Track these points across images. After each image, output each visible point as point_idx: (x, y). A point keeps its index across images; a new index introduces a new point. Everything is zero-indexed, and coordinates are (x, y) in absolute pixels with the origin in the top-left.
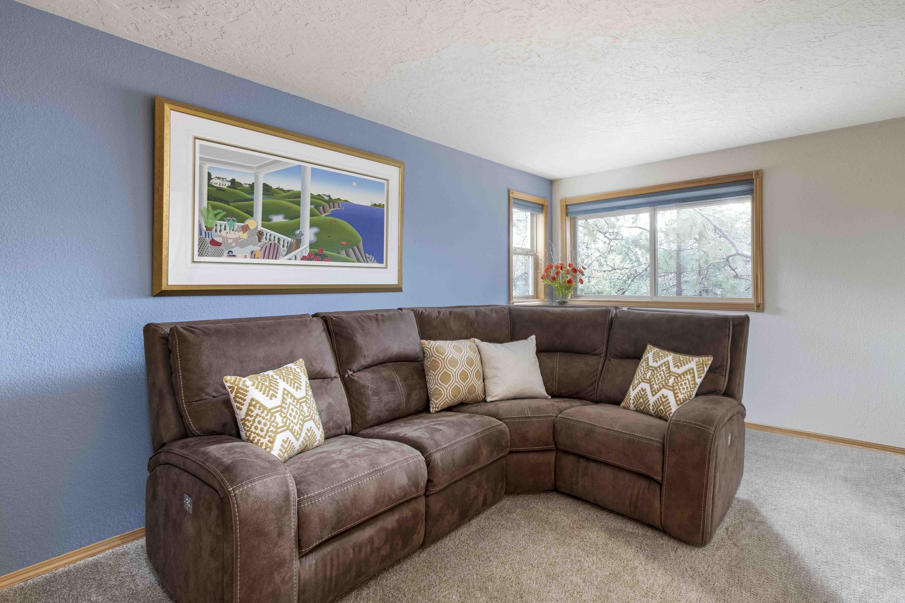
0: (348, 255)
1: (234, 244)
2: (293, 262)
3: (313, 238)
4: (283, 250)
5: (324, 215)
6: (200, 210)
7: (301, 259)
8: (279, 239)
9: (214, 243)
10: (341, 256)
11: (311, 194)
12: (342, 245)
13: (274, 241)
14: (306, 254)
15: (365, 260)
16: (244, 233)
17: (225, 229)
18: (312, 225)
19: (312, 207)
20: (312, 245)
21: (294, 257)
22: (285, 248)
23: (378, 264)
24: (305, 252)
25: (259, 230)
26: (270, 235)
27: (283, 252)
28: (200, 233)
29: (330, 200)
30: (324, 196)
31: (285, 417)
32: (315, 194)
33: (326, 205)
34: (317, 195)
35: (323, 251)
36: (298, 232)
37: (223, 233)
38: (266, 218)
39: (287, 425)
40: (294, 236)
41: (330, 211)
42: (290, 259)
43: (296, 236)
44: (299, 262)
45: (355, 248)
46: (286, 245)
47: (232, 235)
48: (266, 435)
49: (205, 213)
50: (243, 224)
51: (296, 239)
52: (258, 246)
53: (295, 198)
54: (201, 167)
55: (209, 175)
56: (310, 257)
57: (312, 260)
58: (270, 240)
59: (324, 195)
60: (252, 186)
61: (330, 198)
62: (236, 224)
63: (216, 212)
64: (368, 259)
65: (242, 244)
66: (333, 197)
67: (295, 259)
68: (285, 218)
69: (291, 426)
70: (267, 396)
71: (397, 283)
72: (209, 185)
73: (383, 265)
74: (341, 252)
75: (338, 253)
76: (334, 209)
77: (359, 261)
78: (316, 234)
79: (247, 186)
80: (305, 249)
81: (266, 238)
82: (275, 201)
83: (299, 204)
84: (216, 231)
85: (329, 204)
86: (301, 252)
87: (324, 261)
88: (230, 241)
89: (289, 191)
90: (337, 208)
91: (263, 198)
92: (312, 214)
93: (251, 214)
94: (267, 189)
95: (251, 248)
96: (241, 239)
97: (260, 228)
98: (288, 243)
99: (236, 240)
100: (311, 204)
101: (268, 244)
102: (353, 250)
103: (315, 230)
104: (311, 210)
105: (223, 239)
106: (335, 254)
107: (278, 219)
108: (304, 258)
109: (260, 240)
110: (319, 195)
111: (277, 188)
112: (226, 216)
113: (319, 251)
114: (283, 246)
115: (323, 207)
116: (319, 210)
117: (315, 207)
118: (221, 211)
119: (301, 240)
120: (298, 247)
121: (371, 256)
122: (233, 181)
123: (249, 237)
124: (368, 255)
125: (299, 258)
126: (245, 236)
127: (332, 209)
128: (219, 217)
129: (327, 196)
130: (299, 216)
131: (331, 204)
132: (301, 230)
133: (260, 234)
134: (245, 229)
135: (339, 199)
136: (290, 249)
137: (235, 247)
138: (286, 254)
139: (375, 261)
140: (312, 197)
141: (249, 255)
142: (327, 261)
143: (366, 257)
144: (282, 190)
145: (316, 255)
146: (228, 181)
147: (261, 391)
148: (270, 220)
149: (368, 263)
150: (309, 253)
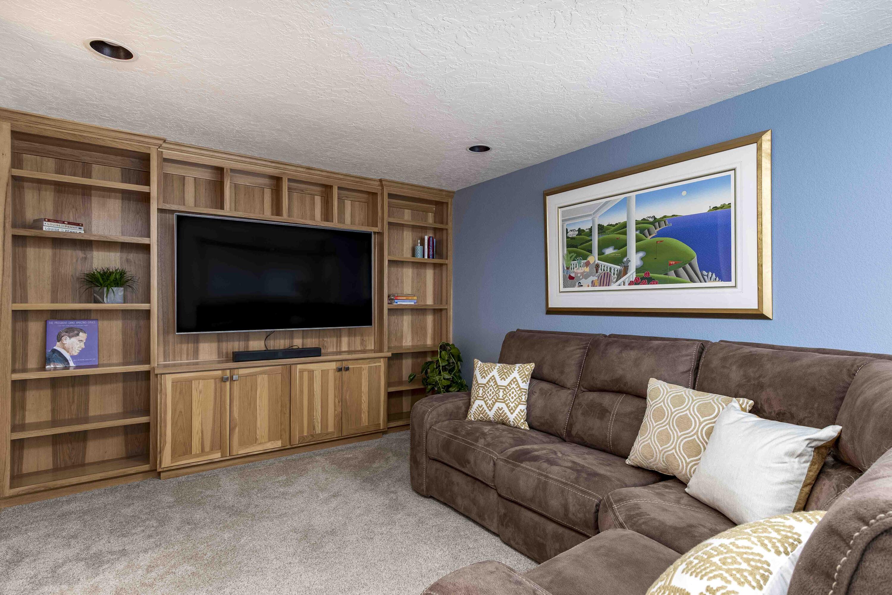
0: (677, 275)
1: (581, 277)
2: (622, 288)
3: (639, 263)
4: (614, 277)
5: (650, 237)
6: (563, 256)
7: (629, 285)
8: (610, 268)
9: (571, 278)
10: (670, 277)
11: (636, 220)
12: (670, 265)
13: (607, 270)
14: (633, 279)
15: (702, 279)
16: (587, 267)
17: (576, 267)
18: (638, 251)
19: (638, 232)
20: (638, 270)
21: (623, 283)
22: (616, 276)
23: (723, 282)
24: (632, 278)
25: (596, 263)
26: (604, 266)
27: (614, 279)
28: (564, 272)
29: (656, 221)
30: (648, 219)
31: (497, 393)
32: (640, 219)
33: (651, 226)
34: (642, 220)
35: (649, 274)
36: (625, 260)
37: (575, 270)
38: (600, 253)
39: (505, 400)
40: (623, 264)
41: (655, 232)
42: (620, 285)
43: (624, 263)
44: (627, 287)
45: (688, 267)
46: (616, 273)
47: (581, 270)
48: (491, 399)
49: (565, 257)
50: (586, 261)
51: (624, 266)
52: (596, 276)
53: (622, 229)
54: (563, 226)
55: (567, 229)
56: (636, 282)
57: (638, 284)
58: (604, 270)
59: (648, 217)
60: (591, 229)
61: (655, 218)
62: (582, 261)
63: (571, 255)
64: (706, 277)
65: (586, 276)
66: (658, 217)
67: (624, 285)
68: (615, 249)
69: (507, 401)
70: (500, 377)
71: (756, 307)
72: (567, 237)
73: (732, 283)
74: (669, 273)
75: (666, 274)
76: (660, 229)
77: (692, 280)
78: (642, 259)
79: (588, 230)
80: (632, 275)
81: (601, 269)
82: (607, 236)
83: (625, 233)
84: (571, 269)
85: (654, 226)
86: (629, 277)
87: (651, 284)
88: (579, 275)
89: (617, 224)
90: (663, 226)
91: (599, 236)
92: (638, 240)
93: (590, 251)
94: (601, 228)
95: (592, 278)
96: (586, 272)
97: (597, 261)
98: (617, 270)
99: (582, 274)
100: (636, 230)
101: (603, 274)
102: (684, 269)
103: (641, 254)
104: (637, 235)
105: (575, 274)
106: (662, 276)
107: (609, 251)
108: (631, 283)
109: (597, 272)
110: (644, 219)
111: (608, 225)
112: (576, 257)
113: (645, 274)
114: (614, 274)
115: (649, 231)
116: (644, 234)
117: (641, 233)
118: (573, 254)
119: (628, 266)
120: (625, 273)
121: (710, 273)
122: (579, 230)
123: (590, 270)
124: (705, 273)
125: (627, 283)
126: (587, 269)
127: (658, 229)
128: (572, 259)
129: (652, 218)
130: (626, 245)
131: (657, 224)
132: (627, 257)
133: (597, 266)
134: (587, 264)
135: (665, 217)
136: (620, 275)
137: (582, 279)
138: (617, 281)
139: (717, 279)
140: (637, 223)
141: (590, 284)
142: (654, 284)
143: (703, 275)
144: (611, 225)
145: (642, 279)
146: (576, 231)
147: (498, 373)
148: (603, 254)
149: (705, 282)
150: (636, 278)
